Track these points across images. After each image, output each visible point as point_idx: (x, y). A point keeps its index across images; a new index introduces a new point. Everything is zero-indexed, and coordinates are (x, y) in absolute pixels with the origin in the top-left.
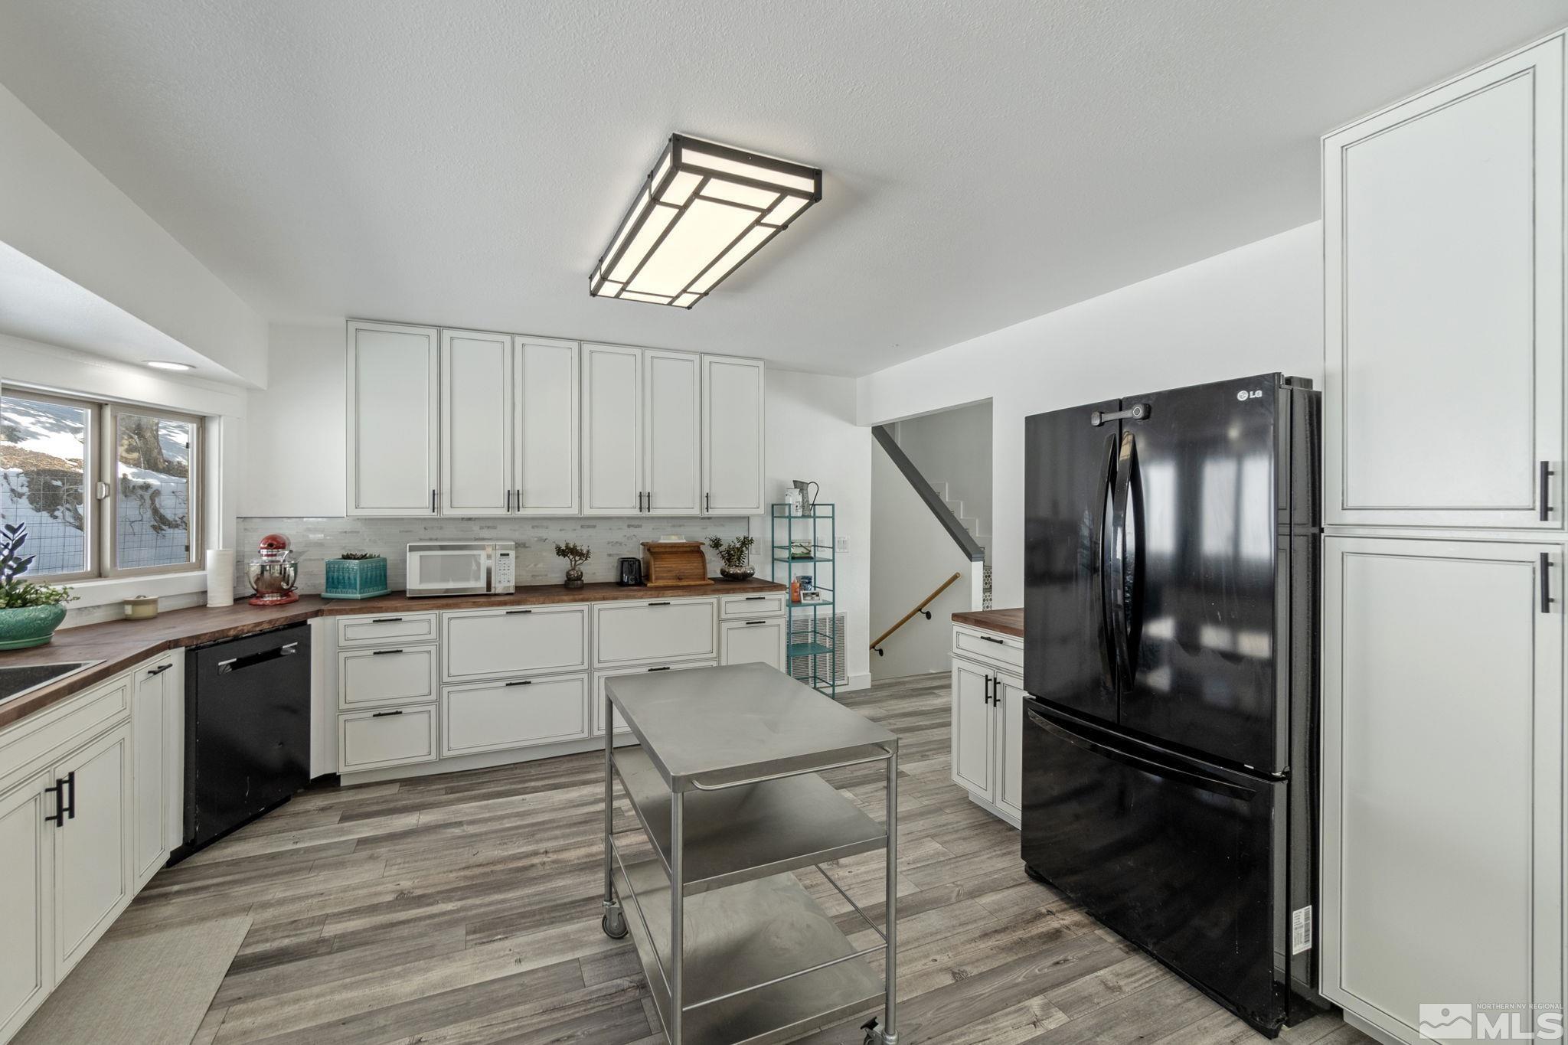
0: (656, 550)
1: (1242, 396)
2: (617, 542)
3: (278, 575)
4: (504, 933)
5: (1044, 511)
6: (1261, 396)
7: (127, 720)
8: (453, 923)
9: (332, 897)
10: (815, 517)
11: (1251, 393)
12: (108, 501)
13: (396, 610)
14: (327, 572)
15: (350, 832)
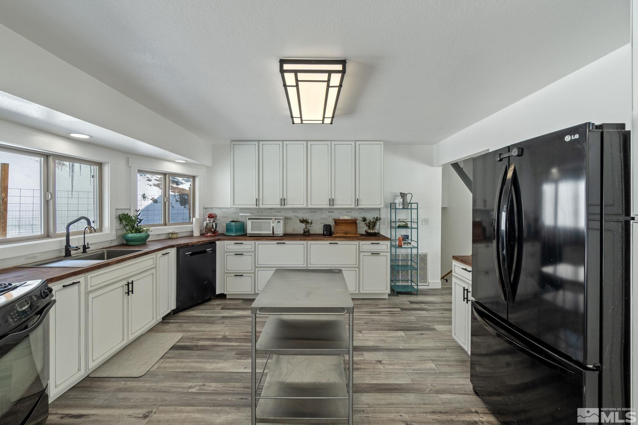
0: (338, 222)
1: (568, 138)
2: (324, 218)
3: (211, 227)
4: (246, 357)
5: (480, 206)
6: (578, 137)
7: (155, 268)
8: (233, 350)
9: (206, 333)
10: (411, 209)
11: (573, 136)
12: (167, 203)
13: (242, 240)
14: (226, 226)
15: (221, 313)
